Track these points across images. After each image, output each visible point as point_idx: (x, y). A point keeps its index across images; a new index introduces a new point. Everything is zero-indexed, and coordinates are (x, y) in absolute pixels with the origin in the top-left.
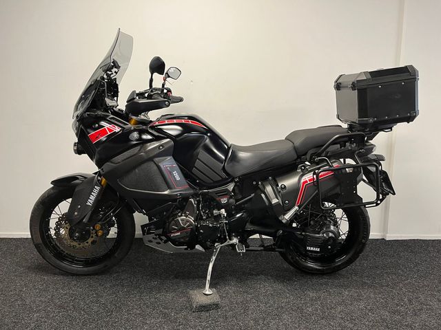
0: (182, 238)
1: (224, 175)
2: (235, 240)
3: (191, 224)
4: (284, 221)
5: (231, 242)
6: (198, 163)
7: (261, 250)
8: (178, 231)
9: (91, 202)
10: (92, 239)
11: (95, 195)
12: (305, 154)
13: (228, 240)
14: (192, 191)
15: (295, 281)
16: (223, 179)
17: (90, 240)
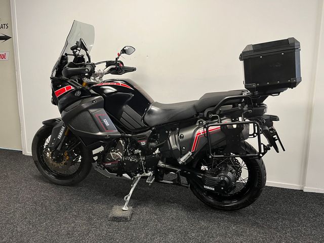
0: (114, 167)
1: (144, 125)
2: (150, 173)
3: (119, 158)
4: (180, 163)
5: (147, 174)
6: (124, 114)
7: (171, 184)
8: (110, 162)
9: (60, 136)
10: (65, 162)
11: (62, 132)
12: (203, 111)
13: (145, 173)
14: (120, 134)
15: (199, 212)
16: (143, 128)
17: (63, 162)
